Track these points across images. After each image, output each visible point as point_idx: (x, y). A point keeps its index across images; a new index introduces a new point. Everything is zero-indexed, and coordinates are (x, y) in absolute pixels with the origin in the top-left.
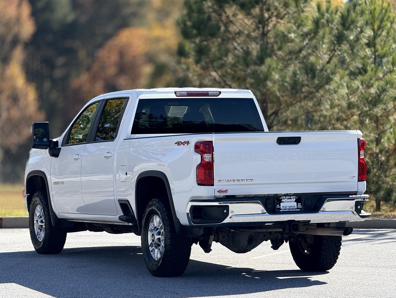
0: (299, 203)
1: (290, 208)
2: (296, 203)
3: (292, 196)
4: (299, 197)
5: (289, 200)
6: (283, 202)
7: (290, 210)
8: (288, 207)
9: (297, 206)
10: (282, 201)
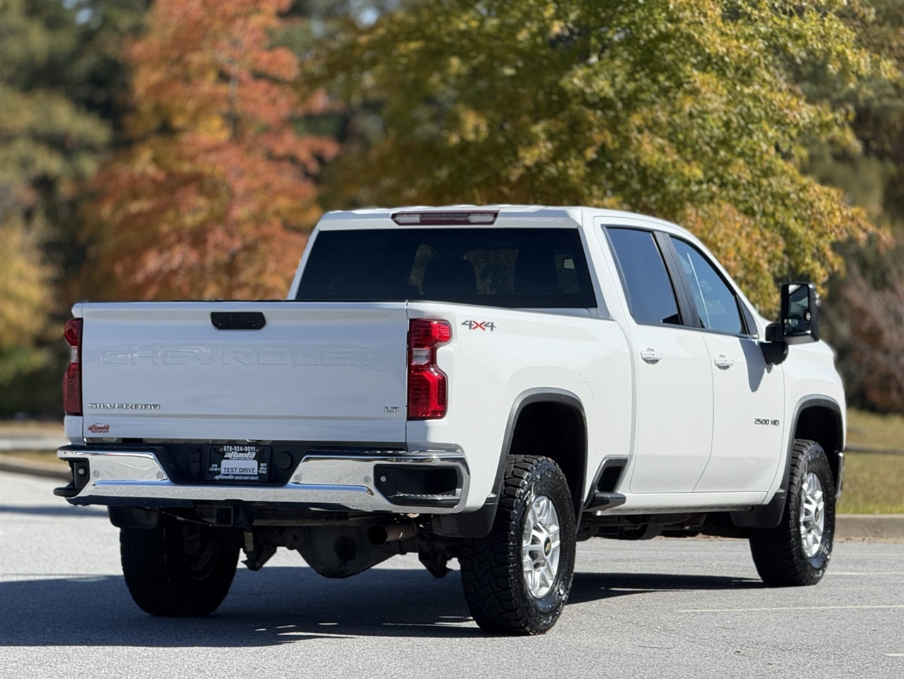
0: (263, 463)
1: (242, 473)
2: (256, 462)
3: (247, 446)
4: (261, 448)
5: (241, 455)
6: (228, 458)
7: (237, 478)
8: (238, 470)
9: (259, 469)
10: (226, 456)
